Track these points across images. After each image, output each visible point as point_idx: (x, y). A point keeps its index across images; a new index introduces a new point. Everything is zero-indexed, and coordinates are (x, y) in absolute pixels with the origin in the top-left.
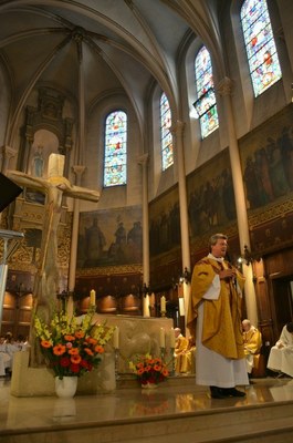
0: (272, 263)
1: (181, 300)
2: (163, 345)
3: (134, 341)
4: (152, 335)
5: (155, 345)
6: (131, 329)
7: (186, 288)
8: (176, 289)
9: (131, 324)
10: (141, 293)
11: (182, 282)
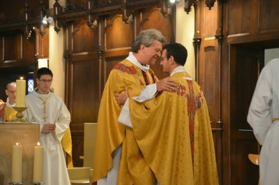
0: (236, 13)
1: (42, 63)
7: (54, 41)
11: (48, 26)
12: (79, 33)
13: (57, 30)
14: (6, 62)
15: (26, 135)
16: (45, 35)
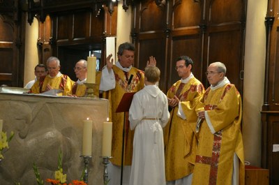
1: (110, 41)
2: (88, 152)
3: (31, 142)
4: (67, 132)
5: (71, 150)
6: (27, 119)
7: (122, 20)
8: (102, 16)
9: (28, 110)
10: (21, 11)
11: (116, 4)
12: (147, 11)
13: (125, 8)
14: (75, 39)
15: (96, 111)
16: (113, 13)
